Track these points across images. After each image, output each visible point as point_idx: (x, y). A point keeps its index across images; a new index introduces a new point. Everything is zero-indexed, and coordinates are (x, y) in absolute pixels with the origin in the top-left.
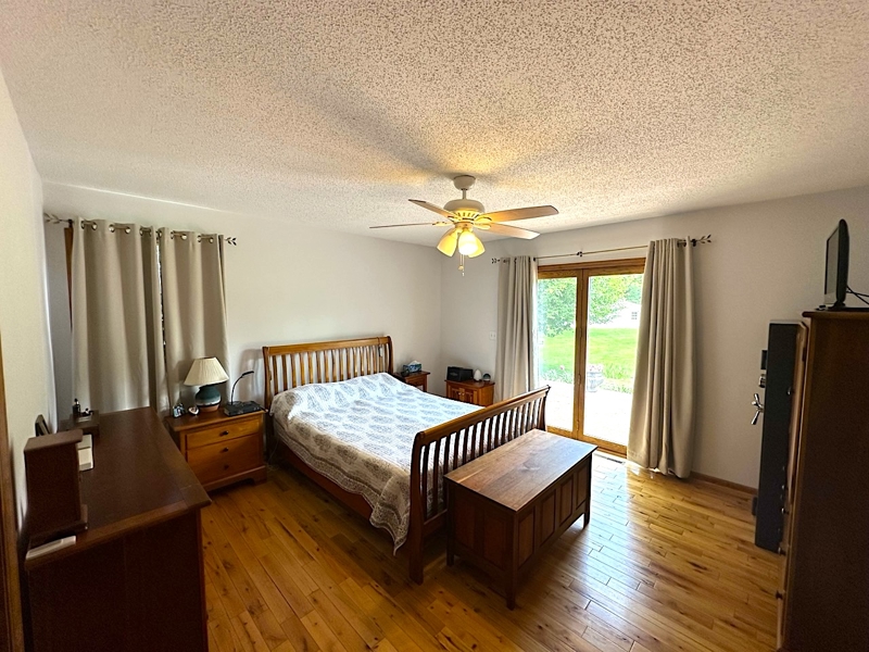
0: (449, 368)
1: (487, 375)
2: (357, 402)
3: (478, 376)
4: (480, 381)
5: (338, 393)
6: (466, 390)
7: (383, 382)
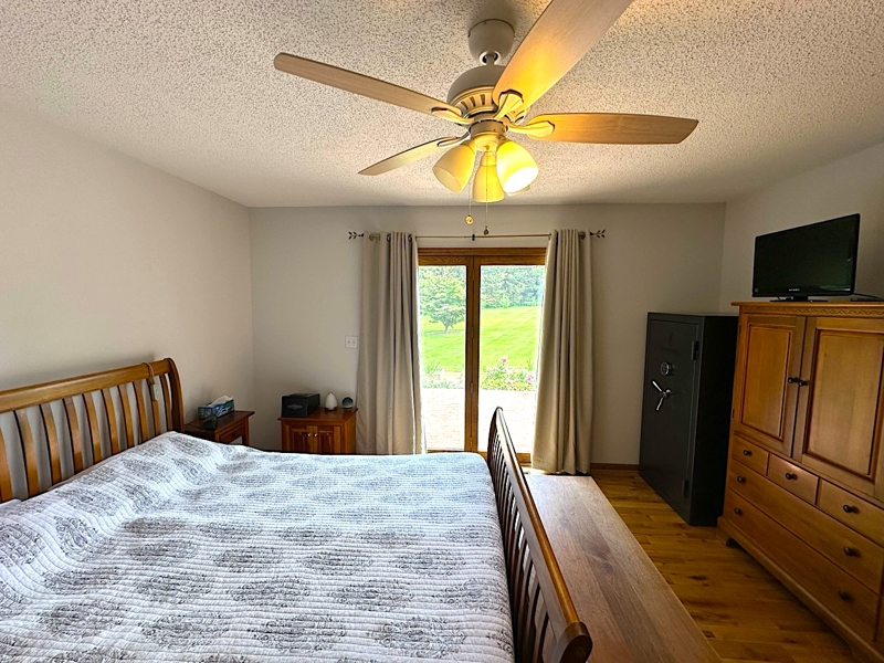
0: (284, 398)
1: (348, 400)
2: (136, 527)
3: (331, 402)
4: (336, 409)
5: (65, 526)
6: (320, 427)
7: (180, 455)
